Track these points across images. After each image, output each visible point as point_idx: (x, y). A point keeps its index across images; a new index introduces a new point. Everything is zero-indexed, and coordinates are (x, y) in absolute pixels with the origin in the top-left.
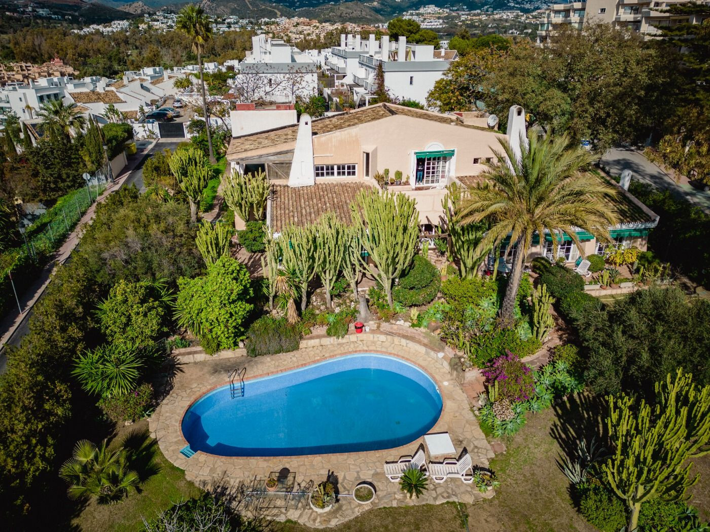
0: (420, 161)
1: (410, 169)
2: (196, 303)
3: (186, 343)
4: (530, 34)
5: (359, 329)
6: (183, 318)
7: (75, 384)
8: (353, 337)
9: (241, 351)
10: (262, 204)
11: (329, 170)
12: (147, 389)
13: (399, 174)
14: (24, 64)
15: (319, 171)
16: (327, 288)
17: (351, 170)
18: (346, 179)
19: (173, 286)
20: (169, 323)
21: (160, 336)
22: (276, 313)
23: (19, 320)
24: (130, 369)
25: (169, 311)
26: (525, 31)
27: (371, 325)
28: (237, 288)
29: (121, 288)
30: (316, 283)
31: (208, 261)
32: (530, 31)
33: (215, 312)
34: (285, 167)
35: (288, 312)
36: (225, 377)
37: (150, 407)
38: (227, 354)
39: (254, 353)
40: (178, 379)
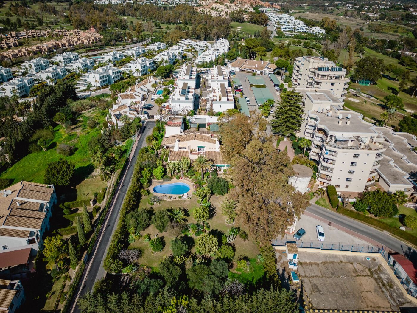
0: (199, 148)
1: (197, 149)
2: (156, 172)
3: (154, 178)
4: (358, 9)
5: (182, 178)
6: (154, 174)
7: (140, 182)
8: (180, 180)
9: (162, 180)
10: (168, 154)
11: (182, 148)
12: (149, 184)
13: (195, 150)
14: (77, 31)
15: (180, 148)
16: (177, 171)
17: (186, 148)
18: (184, 150)
19: (152, 169)
20: (152, 175)
21: (150, 177)
22: (168, 175)
23: (126, 171)
24: (147, 181)
25: (152, 173)
26: (355, 7)
27: (183, 178)
28: (162, 171)
29: (145, 169)
30: (175, 171)
31: (158, 166)
32: (358, 7)
33: (159, 174)
34: (173, 147)
35: (169, 175)
36: (159, 184)
37: (149, 186)
38: (160, 180)
39: (164, 181)
40: (152, 183)
